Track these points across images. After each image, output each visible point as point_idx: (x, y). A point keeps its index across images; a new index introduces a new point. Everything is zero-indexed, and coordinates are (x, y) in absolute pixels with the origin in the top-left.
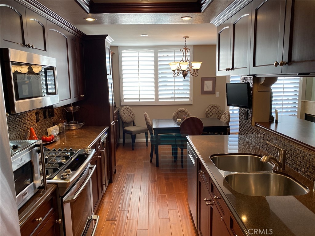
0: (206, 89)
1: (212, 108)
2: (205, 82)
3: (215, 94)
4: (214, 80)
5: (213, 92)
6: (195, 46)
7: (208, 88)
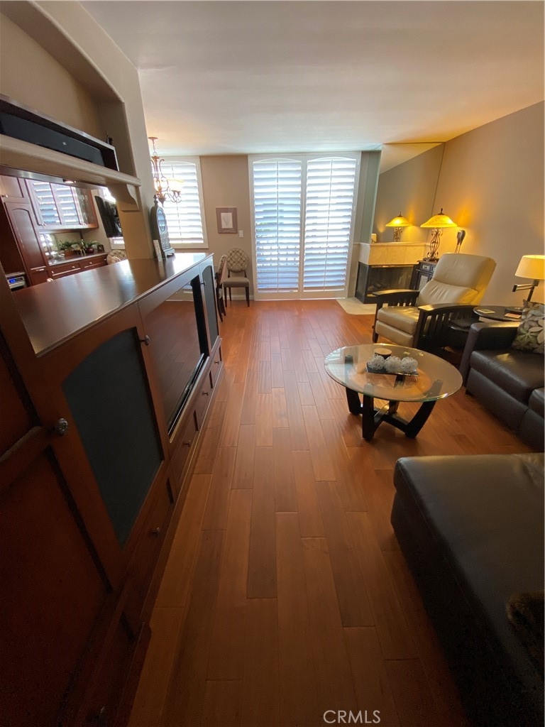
0: (224, 226)
1: (233, 254)
2: (223, 214)
3: (237, 233)
4: (234, 212)
5: (234, 231)
6: (201, 157)
7: (227, 224)
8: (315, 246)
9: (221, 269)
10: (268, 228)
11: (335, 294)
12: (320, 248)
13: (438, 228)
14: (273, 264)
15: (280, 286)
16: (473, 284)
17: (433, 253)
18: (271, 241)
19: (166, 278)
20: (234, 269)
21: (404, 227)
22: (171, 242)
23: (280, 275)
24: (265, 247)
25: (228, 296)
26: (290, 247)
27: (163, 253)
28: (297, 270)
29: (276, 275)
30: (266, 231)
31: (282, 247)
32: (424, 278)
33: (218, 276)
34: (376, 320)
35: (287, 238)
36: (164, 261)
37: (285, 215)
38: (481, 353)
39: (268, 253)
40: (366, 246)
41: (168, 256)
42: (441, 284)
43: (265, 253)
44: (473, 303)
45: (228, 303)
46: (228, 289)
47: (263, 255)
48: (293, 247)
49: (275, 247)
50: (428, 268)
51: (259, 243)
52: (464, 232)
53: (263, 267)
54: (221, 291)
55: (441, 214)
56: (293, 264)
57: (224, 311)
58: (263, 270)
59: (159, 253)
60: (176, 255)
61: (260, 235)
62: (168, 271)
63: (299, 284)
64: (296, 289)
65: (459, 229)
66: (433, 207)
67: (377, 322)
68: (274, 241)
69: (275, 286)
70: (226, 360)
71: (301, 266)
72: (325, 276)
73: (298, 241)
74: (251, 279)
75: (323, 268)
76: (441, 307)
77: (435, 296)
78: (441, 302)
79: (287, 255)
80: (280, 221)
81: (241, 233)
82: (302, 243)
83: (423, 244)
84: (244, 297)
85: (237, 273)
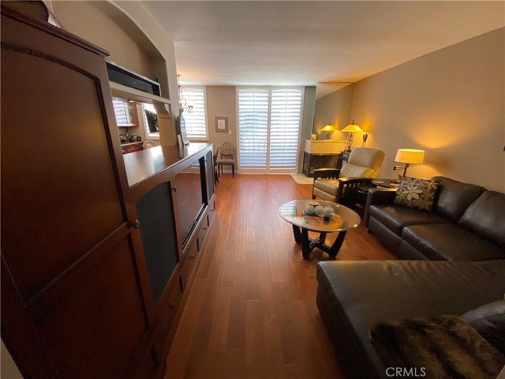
2: (219, 120)
3: (227, 132)
4: (226, 120)
5: (226, 130)
6: (207, 87)
7: (221, 126)
8: (277, 141)
9: (217, 154)
10: (247, 130)
11: (290, 171)
12: (280, 143)
13: (352, 132)
14: (250, 152)
15: (255, 165)
16: (372, 166)
17: (349, 147)
18: (249, 137)
19: (183, 158)
20: (225, 154)
21: (332, 131)
22: (187, 136)
23: (254, 158)
24: (245, 141)
25: (221, 171)
26: (261, 141)
27: (183, 143)
28: (266, 155)
29: (252, 158)
30: (246, 131)
31: (256, 141)
32: (344, 162)
33: (215, 157)
34: (314, 187)
35: (260, 136)
36: (183, 147)
37: (259, 122)
38: (375, 206)
39: (247, 145)
40: (309, 142)
41: (186, 145)
42: (353, 166)
43: (245, 145)
44: (372, 178)
45: (220, 175)
46: (220, 166)
47: (244, 146)
48: (263, 141)
49: (252, 141)
50: (347, 156)
51: (241, 138)
52: (367, 135)
53: (244, 153)
54: (216, 167)
55: (353, 124)
56: (263, 152)
57: (217, 180)
58: (244, 155)
59: (180, 142)
60: (190, 144)
61: (242, 134)
62: (185, 154)
63: (266, 164)
64: (265, 167)
65: (364, 133)
66: (349, 120)
67: (315, 188)
68: (252, 137)
69: (251, 165)
70: (217, 210)
71: (268, 153)
72: (283, 160)
73: (266, 138)
74: (236, 160)
75: (282, 155)
76: (353, 179)
77: (350, 172)
78: (354, 176)
79: (259, 146)
80: (255, 126)
81: (230, 132)
82: (269, 139)
83: (344, 141)
84: (231, 172)
85: (227, 156)
